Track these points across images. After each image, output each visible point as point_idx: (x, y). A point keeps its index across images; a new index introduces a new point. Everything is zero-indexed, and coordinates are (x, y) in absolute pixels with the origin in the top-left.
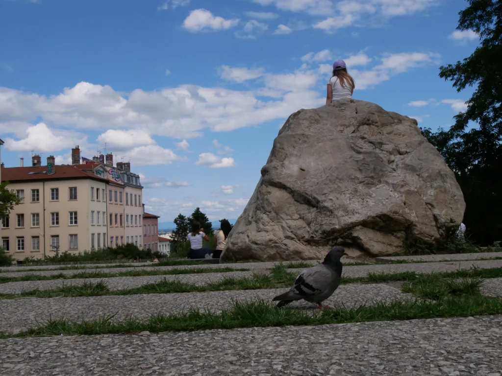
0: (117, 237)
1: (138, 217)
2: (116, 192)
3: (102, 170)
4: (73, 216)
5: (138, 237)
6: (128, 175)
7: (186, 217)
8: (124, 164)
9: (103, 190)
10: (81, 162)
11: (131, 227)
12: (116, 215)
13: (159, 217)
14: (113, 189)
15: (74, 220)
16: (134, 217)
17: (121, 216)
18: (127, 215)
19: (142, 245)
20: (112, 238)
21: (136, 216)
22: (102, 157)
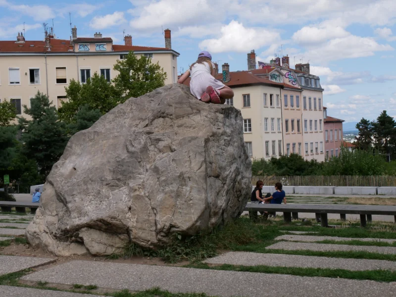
0: (294, 144)
1: (318, 122)
2: (292, 97)
3: (277, 74)
4: (247, 124)
5: (319, 143)
6: (305, 78)
7: (370, 122)
8: (303, 66)
9: (278, 95)
10: (258, 67)
11: (310, 132)
12: (293, 121)
13: (343, 121)
14: (289, 93)
15: (248, 127)
16: (313, 123)
17: (298, 121)
18: (306, 121)
19: (324, 151)
20: (288, 145)
21: (316, 121)
22: (278, 60)
